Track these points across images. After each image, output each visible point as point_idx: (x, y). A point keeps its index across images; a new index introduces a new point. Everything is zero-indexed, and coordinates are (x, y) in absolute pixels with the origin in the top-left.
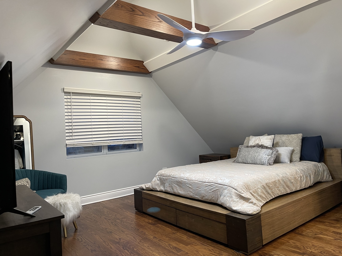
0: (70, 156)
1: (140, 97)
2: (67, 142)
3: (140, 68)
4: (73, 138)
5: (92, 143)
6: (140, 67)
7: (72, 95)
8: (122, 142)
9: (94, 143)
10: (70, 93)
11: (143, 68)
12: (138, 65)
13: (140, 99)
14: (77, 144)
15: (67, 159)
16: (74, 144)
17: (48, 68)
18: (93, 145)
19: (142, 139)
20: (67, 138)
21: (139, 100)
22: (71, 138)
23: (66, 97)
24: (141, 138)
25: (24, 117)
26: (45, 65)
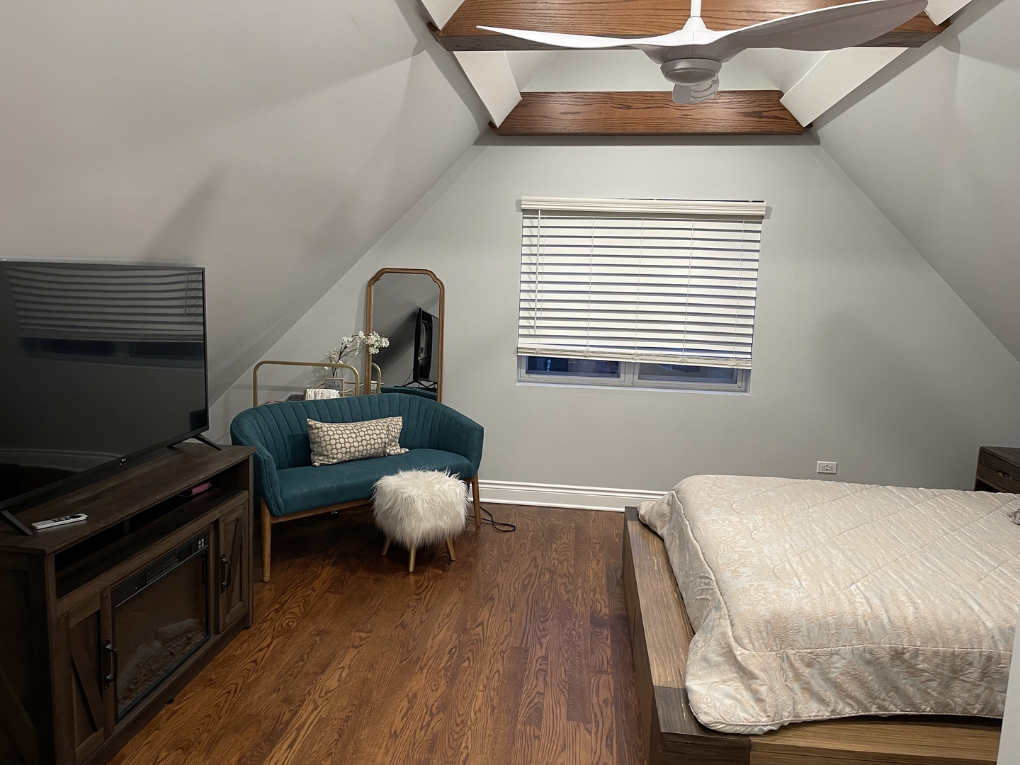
0: (534, 377)
1: (762, 217)
2: (522, 342)
3: (765, 117)
4: (538, 332)
5: (582, 352)
6: (764, 114)
7: (541, 218)
8: (679, 360)
9: (589, 352)
10: (535, 211)
11: (775, 117)
12: (757, 109)
13: (761, 223)
14: (542, 350)
15: (518, 384)
16: (534, 349)
17: (489, 147)
18: (586, 356)
19: (749, 356)
20: (522, 331)
21: (758, 227)
22: (532, 332)
23: (527, 222)
24: (750, 353)
25: (429, 273)
26: (479, 141)
